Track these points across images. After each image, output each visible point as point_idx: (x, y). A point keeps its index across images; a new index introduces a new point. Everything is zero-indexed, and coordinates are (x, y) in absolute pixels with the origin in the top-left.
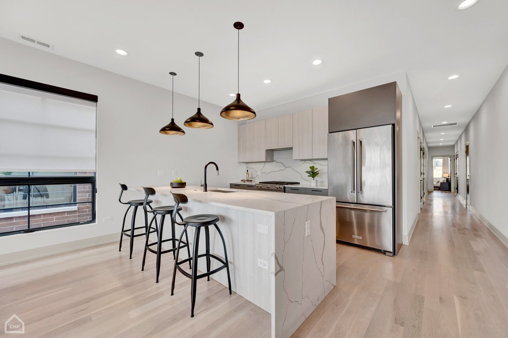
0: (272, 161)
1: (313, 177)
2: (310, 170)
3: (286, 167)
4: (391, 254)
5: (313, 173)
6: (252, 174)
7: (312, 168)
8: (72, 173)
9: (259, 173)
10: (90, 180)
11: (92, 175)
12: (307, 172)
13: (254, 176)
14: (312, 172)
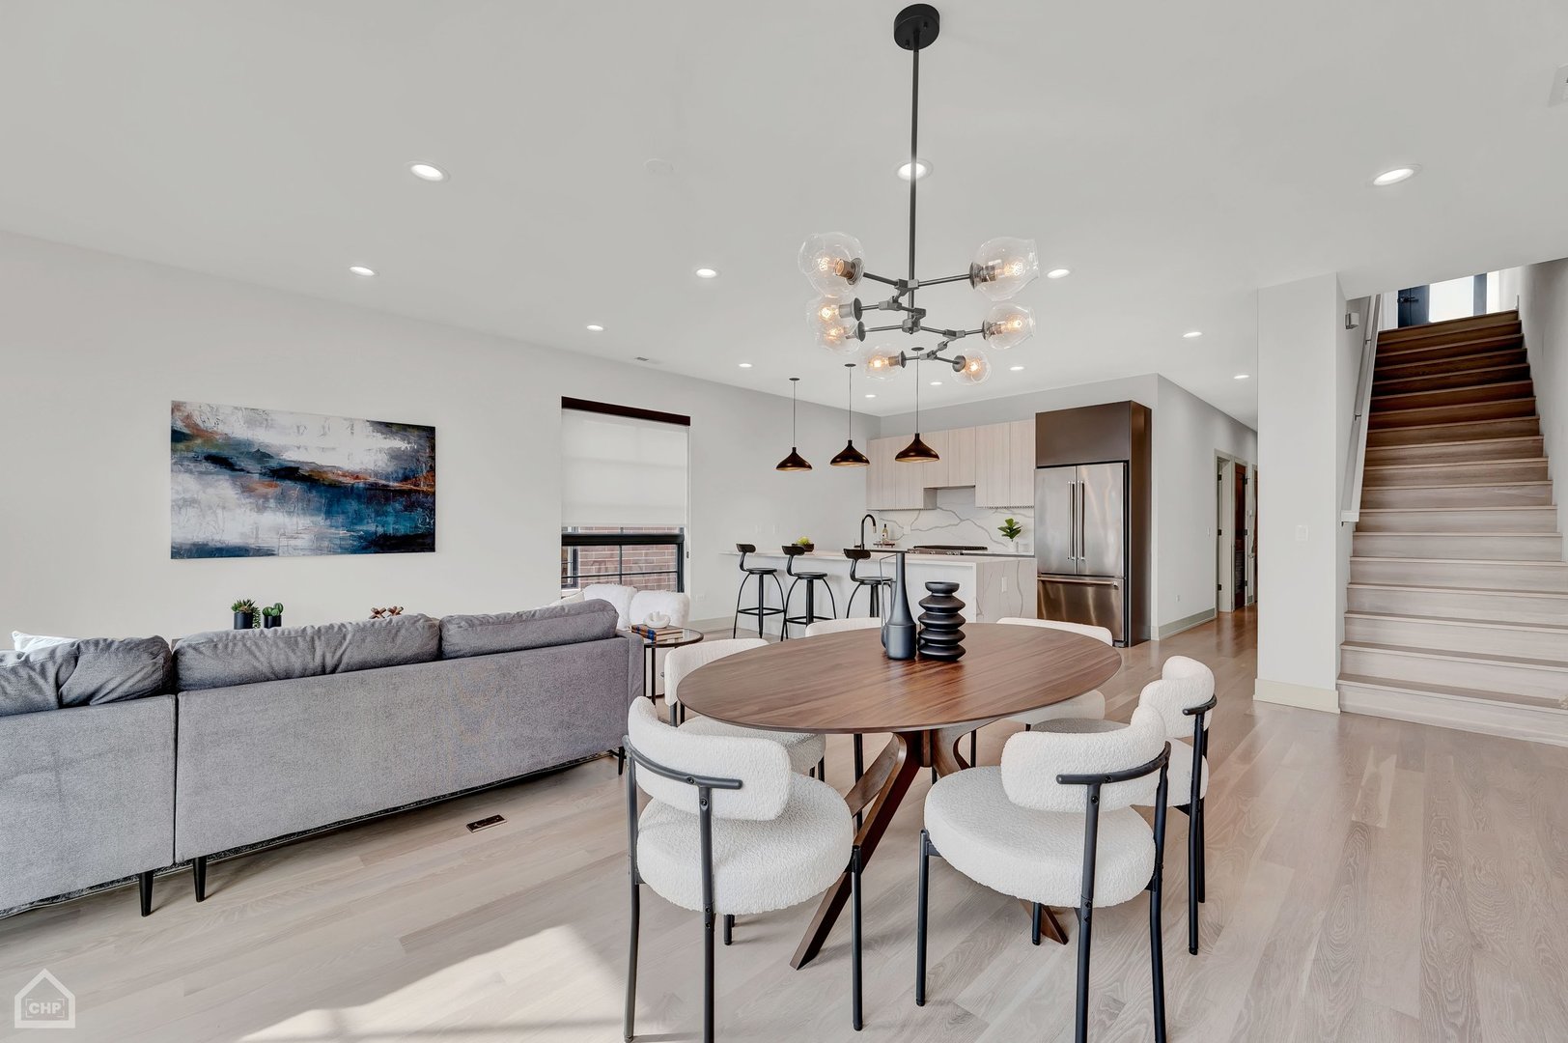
0: (935, 508)
1: (1012, 537)
2: (1006, 525)
3: (962, 520)
4: (1122, 645)
5: (1012, 531)
6: (893, 532)
7: (1010, 521)
8: (617, 528)
9: (907, 530)
10: (674, 540)
11: (676, 532)
12: (1001, 529)
13: (897, 535)
14: (1009, 529)
